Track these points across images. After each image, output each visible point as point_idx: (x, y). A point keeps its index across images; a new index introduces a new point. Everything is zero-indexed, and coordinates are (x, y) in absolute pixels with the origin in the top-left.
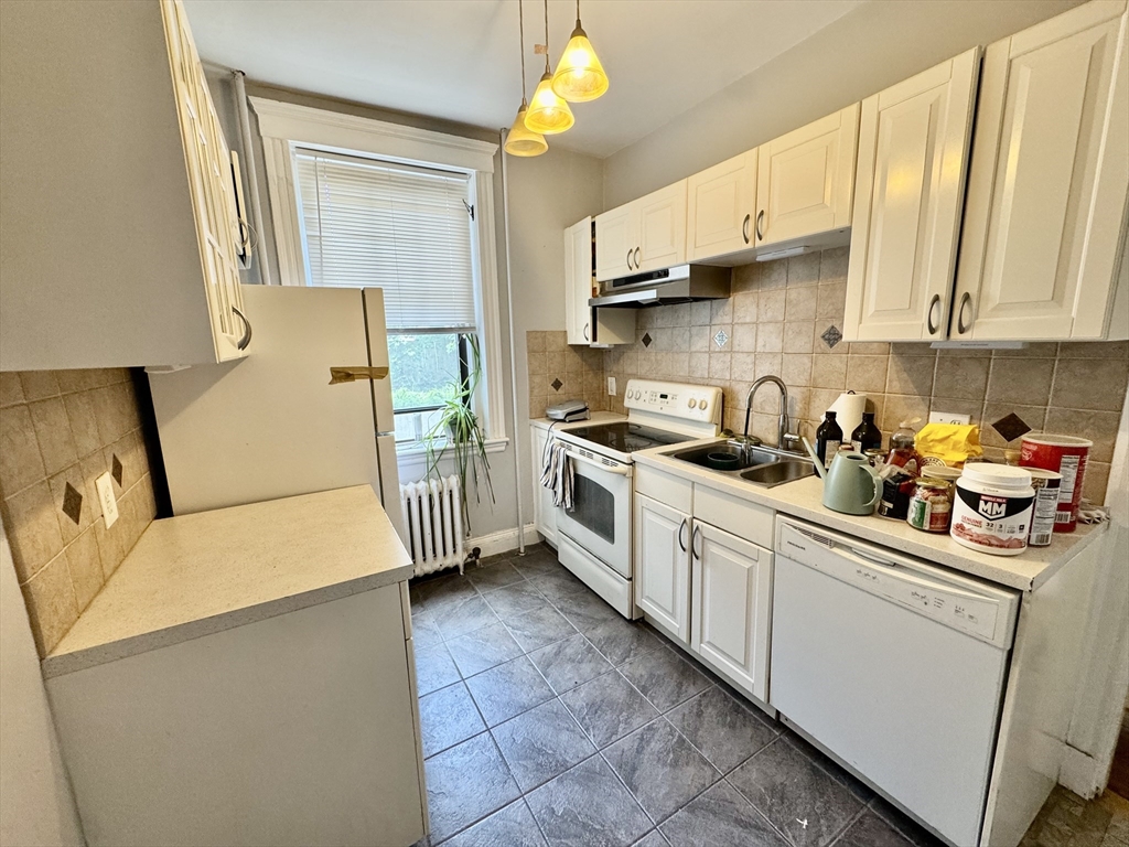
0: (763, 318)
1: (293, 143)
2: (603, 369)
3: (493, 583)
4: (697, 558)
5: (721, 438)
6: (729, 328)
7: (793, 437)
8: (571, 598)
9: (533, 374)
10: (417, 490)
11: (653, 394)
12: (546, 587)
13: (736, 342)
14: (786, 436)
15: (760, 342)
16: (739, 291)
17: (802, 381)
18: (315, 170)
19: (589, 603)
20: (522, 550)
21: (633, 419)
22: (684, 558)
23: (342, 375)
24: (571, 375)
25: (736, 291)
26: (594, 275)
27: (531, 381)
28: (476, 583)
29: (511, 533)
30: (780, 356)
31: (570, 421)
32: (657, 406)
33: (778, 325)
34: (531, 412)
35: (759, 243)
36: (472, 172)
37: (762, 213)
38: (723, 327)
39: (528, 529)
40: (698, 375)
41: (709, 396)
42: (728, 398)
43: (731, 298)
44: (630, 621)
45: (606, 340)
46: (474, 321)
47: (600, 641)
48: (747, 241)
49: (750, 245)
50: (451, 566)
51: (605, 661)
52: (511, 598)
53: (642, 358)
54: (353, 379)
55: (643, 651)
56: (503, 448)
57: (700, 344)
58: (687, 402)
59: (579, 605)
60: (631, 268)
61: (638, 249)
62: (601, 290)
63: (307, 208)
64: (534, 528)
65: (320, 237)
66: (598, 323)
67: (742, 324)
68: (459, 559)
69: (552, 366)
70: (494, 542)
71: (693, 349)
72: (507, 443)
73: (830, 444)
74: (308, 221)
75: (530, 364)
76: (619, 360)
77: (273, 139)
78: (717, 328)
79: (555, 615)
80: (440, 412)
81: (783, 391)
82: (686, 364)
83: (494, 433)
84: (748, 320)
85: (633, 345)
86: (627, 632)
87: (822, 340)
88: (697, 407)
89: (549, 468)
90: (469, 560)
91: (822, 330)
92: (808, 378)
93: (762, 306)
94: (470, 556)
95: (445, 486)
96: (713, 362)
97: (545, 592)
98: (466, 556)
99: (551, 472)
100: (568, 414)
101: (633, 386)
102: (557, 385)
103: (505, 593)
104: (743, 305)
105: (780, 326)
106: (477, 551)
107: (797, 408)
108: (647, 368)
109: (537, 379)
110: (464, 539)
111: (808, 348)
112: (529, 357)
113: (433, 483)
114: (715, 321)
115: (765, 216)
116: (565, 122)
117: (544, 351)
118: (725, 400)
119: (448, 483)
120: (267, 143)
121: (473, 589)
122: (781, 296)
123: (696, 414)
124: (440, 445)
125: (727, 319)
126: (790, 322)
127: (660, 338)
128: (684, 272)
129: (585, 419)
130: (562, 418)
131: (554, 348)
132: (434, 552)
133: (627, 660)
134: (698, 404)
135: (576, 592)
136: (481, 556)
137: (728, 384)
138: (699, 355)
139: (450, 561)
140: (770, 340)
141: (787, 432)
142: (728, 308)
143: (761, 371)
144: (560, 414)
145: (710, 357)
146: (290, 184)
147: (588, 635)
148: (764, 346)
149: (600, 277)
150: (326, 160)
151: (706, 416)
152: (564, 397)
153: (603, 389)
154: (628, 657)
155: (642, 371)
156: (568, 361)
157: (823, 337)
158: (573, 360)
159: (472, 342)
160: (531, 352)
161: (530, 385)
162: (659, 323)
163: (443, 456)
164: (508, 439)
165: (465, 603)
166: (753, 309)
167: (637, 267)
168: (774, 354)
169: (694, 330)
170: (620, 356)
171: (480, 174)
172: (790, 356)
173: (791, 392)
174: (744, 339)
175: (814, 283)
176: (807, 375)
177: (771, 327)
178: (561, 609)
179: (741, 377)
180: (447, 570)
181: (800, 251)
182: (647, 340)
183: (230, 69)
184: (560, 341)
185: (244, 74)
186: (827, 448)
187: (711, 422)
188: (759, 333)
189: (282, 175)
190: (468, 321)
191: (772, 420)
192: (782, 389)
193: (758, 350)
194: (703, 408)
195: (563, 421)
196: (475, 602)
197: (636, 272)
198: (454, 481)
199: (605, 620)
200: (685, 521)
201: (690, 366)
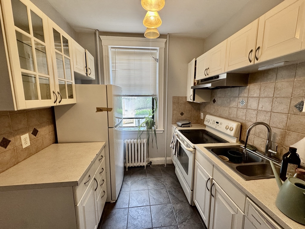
0: (262, 95)
1: (110, 46)
2: (200, 110)
3: (152, 175)
4: (213, 196)
5: (238, 144)
6: (246, 99)
7: (273, 152)
8: (174, 188)
9: (174, 110)
10: (134, 142)
11: (214, 121)
12: (168, 181)
13: (249, 105)
14: (269, 150)
15: (260, 106)
16: (252, 83)
17: (281, 126)
18: (115, 53)
19: (179, 192)
20: (165, 165)
21: (207, 129)
22: (208, 193)
23: (99, 110)
24: (187, 111)
25: (250, 83)
26: (195, 78)
27: (173, 112)
28: (148, 172)
29: (163, 159)
30: (270, 113)
31: (183, 127)
32: (214, 126)
33: (270, 99)
34: (172, 122)
35: (256, 62)
36: (158, 48)
37: (259, 48)
38: (244, 98)
39: (168, 158)
40: (232, 116)
41: (234, 125)
42: (244, 127)
43: (248, 87)
44: (191, 206)
45: (198, 100)
46: (156, 93)
47: (177, 210)
48: (250, 61)
49: (252, 63)
50: (142, 166)
51: (175, 220)
52: (155, 182)
53: (212, 108)
54: (102, 111)
55: (192, 221)
56: (162, 132)
57: (234, 104)
58: (225, 127)
59: (175, 192)
60: (206, 75)
61: (208, 68)
62: (197, 83)
63: (113, 63)
64: (171, 159)
65: (115, 70)
66: (196, 95)
67: (252, 97)
68: (145, 164)
69: (181, 108)
70: (157, 160)
71: (231, 106)
72: (164, 131)
73: (290, 166)
74: (113, 66)
75: (173, 107)
76: (205, 107)
77: (105, 46)
78: (241, 98)
79: (166, 193)
80: (145, 119)
81: (269, 130)
82: (228, 111)
83: (160, 127)
84: (255, 96)
85: (209, 102)
86: (189, 209)
87: (295, 108)
88: (229, 129)
89: (172, 142)
90: (148, 165)
91: (295, 103)
92: (285, 125)
93: (262, 90)
94: (148, 164)
95: (142, 142)
96: (239, 112)
97: (167, 183)
98: (147, 163)
99: (173, 143)
100: (182, 125)
101: (208, 117)
102: (182, 114)
103: (154, 179)
104: (254, 89)
105: (271, 99)
106: (151, 162)
107: (277, 138)
108: (214, 111)
109: (175, 112)
110: (147, 158)
111: (286, 111)
112: (173, 104)
113: (139, 140)
114: (241, 95)
115: (260, 49)
116: (160, 22)
117: (178, 103)
118: (242, 128)
119: (143, 141)
120: (103, 47)
121: (146, 175)
122: (272, 85)
123: (228, 132)
124: (142, 129)
125: (246, 95)
126: (277, 98)
127: (219, 101)
128: (224, 76)
129: (189, 127)
130: (180, 125)
131: (182, 102)
132: (138, 160)
133: (184, 223)
134: (229, 128)
135: (177, 186)
136: (152, 164)
137: (244, 122)
138: (233, 108)
139: (142, 164)
140: (266, 105)
141: (271, 149)
142: (246, 91)
143: (260, 118)
144: (180, 124)
145: (237, 110)
146: (108, 57)
147: (174, 206)
148: (262, 107)
149: (197, 79)
150: (118, 50)
151: (232, 133)
152: (184, 118)
153: (199, 117)
154: (185, 222)
155: (212, 112)
156: (187, 107)
157: (296, 106)
158: (189, 107)
159: (155, 100)
160: (174, 103)
161: (173, 113)
162: (219, 95)
163: (143, 133)
164: (164, 130)
165: (141, 179)
166: (258, 91)
167: (208, 75)
168: (267, 112)
169: (232, 99)
170: (205, 106)
171: (160, 48)
172: (275, 113)
173: (274, 130)
174: (253, 104)
175: (292, 79)
176: (284, 124)
177: (266, 99)
178: (169, 191)
179: (250, 119)
180: (141, 166)
181: (282, 64)
182: (214, 101)
183: (95, 30)
184: (184, 100)
185: (98, 30)
186: (288, 167)
187: (234, 136)
188: (260, 102)
189: (106, 55)
190: (155, 93)
191: (264, 141)
192: (268, 129)
193: (259, 109)
194: (231, 130)
195: (181, 126)
196: (145, 180)
197: (207, 77)
198: (145, 141)
199: (182, 202)
200: (209, 179)
201: (229, 113)
